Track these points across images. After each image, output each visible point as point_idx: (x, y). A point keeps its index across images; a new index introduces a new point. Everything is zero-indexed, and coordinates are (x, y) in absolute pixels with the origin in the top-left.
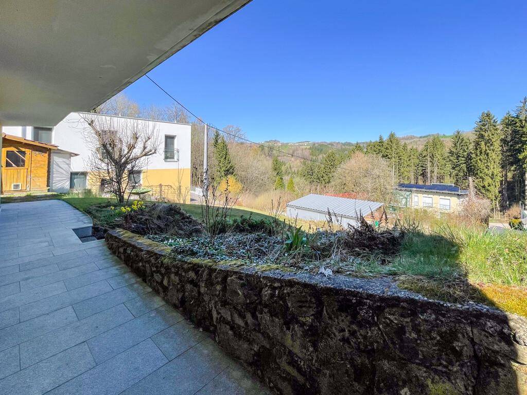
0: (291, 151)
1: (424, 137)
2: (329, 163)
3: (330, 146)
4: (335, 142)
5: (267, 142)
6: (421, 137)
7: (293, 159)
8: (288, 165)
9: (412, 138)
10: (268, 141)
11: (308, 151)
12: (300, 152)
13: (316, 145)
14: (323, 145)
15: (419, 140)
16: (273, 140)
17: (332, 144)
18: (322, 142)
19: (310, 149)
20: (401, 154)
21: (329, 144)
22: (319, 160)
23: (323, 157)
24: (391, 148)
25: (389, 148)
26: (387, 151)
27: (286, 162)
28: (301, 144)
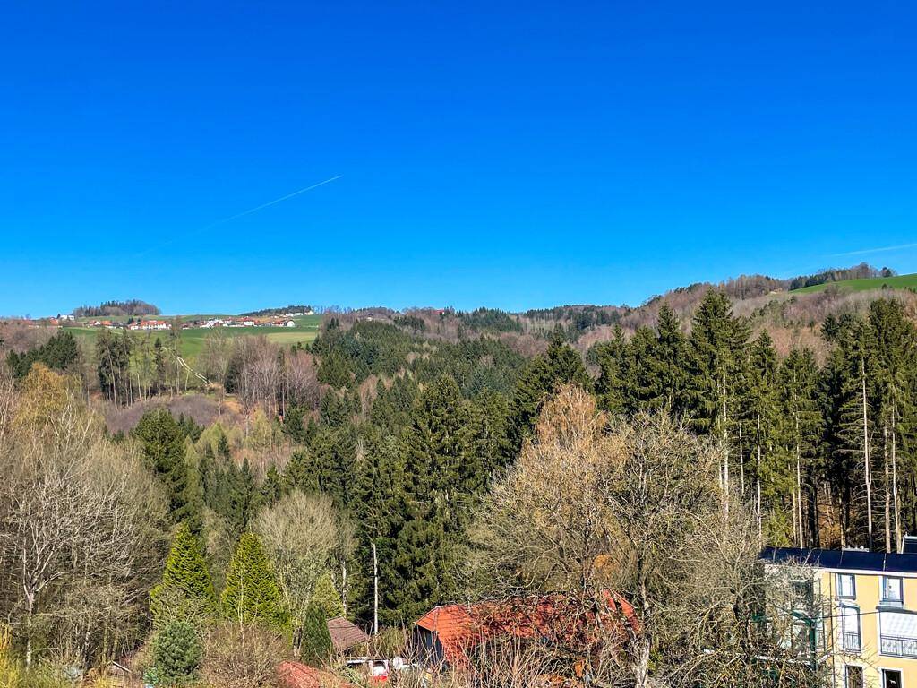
0: (223, 365)
1: (811, 282)
2: (432, 438)
3: (407, 330)
4: (429, 313)
5: (90, 313)
6: (795, 285)
7: (232, 404)
8: (210, 437)
9: (758, 286)
10: (96, 305)
11: (307, 359)
12: (267, 366)
13: (345, 327)
14: (373, 325)
15: (793, 300)
16: (122, 300)
17: (414, 321)
18: (371, 312)
19: (316, 348)
20: (755, 391)
21: (405, 321)
22: (363, 401)
23: (381, 390)
24: (712, 367)
25: (703, 366)
26: (698, 380)
27: (199, 423)
28: (265, 319)
